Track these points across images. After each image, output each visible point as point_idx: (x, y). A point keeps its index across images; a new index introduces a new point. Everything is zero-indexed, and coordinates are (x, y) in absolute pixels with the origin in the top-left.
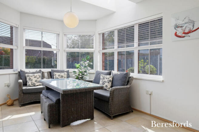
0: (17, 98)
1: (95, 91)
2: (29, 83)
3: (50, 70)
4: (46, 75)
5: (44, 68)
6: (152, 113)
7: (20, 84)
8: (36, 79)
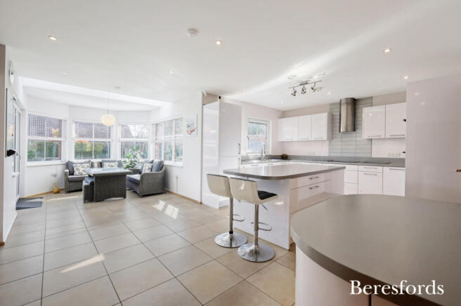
0: (63, 187)
1: (128, 176)
2: (76, 172)
3: (100, 160)
4: (96, 165)
5: (95, 158)
6: (179, 193)
7: (66, 174)
8: (83, 169)
